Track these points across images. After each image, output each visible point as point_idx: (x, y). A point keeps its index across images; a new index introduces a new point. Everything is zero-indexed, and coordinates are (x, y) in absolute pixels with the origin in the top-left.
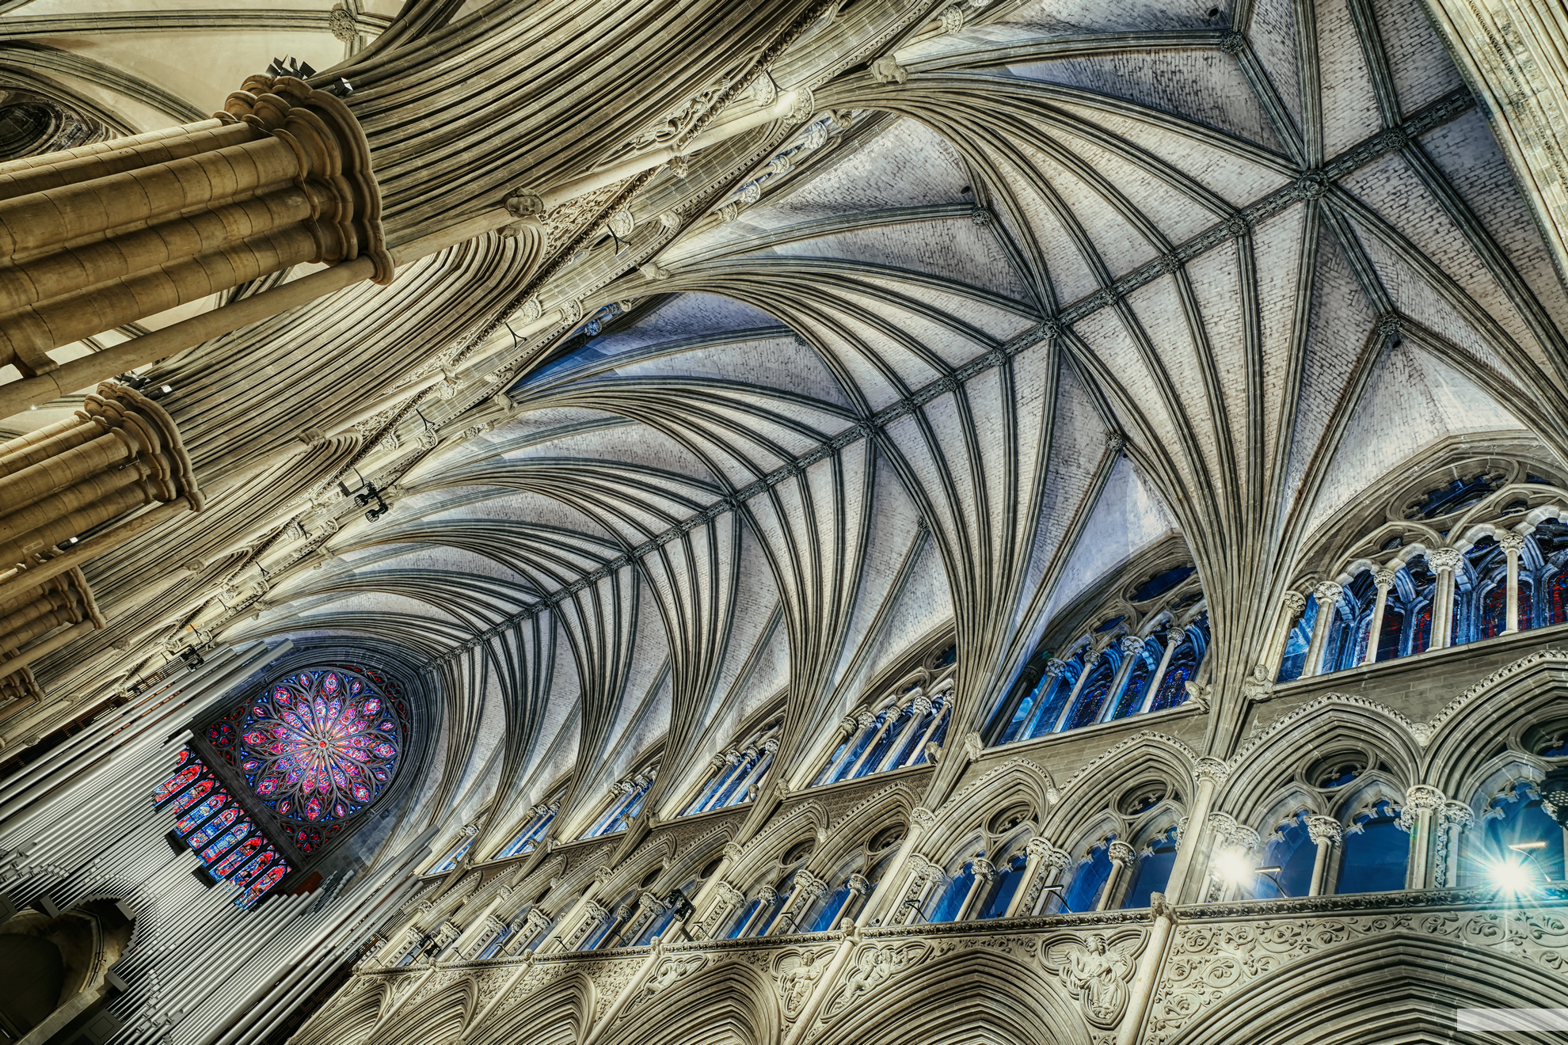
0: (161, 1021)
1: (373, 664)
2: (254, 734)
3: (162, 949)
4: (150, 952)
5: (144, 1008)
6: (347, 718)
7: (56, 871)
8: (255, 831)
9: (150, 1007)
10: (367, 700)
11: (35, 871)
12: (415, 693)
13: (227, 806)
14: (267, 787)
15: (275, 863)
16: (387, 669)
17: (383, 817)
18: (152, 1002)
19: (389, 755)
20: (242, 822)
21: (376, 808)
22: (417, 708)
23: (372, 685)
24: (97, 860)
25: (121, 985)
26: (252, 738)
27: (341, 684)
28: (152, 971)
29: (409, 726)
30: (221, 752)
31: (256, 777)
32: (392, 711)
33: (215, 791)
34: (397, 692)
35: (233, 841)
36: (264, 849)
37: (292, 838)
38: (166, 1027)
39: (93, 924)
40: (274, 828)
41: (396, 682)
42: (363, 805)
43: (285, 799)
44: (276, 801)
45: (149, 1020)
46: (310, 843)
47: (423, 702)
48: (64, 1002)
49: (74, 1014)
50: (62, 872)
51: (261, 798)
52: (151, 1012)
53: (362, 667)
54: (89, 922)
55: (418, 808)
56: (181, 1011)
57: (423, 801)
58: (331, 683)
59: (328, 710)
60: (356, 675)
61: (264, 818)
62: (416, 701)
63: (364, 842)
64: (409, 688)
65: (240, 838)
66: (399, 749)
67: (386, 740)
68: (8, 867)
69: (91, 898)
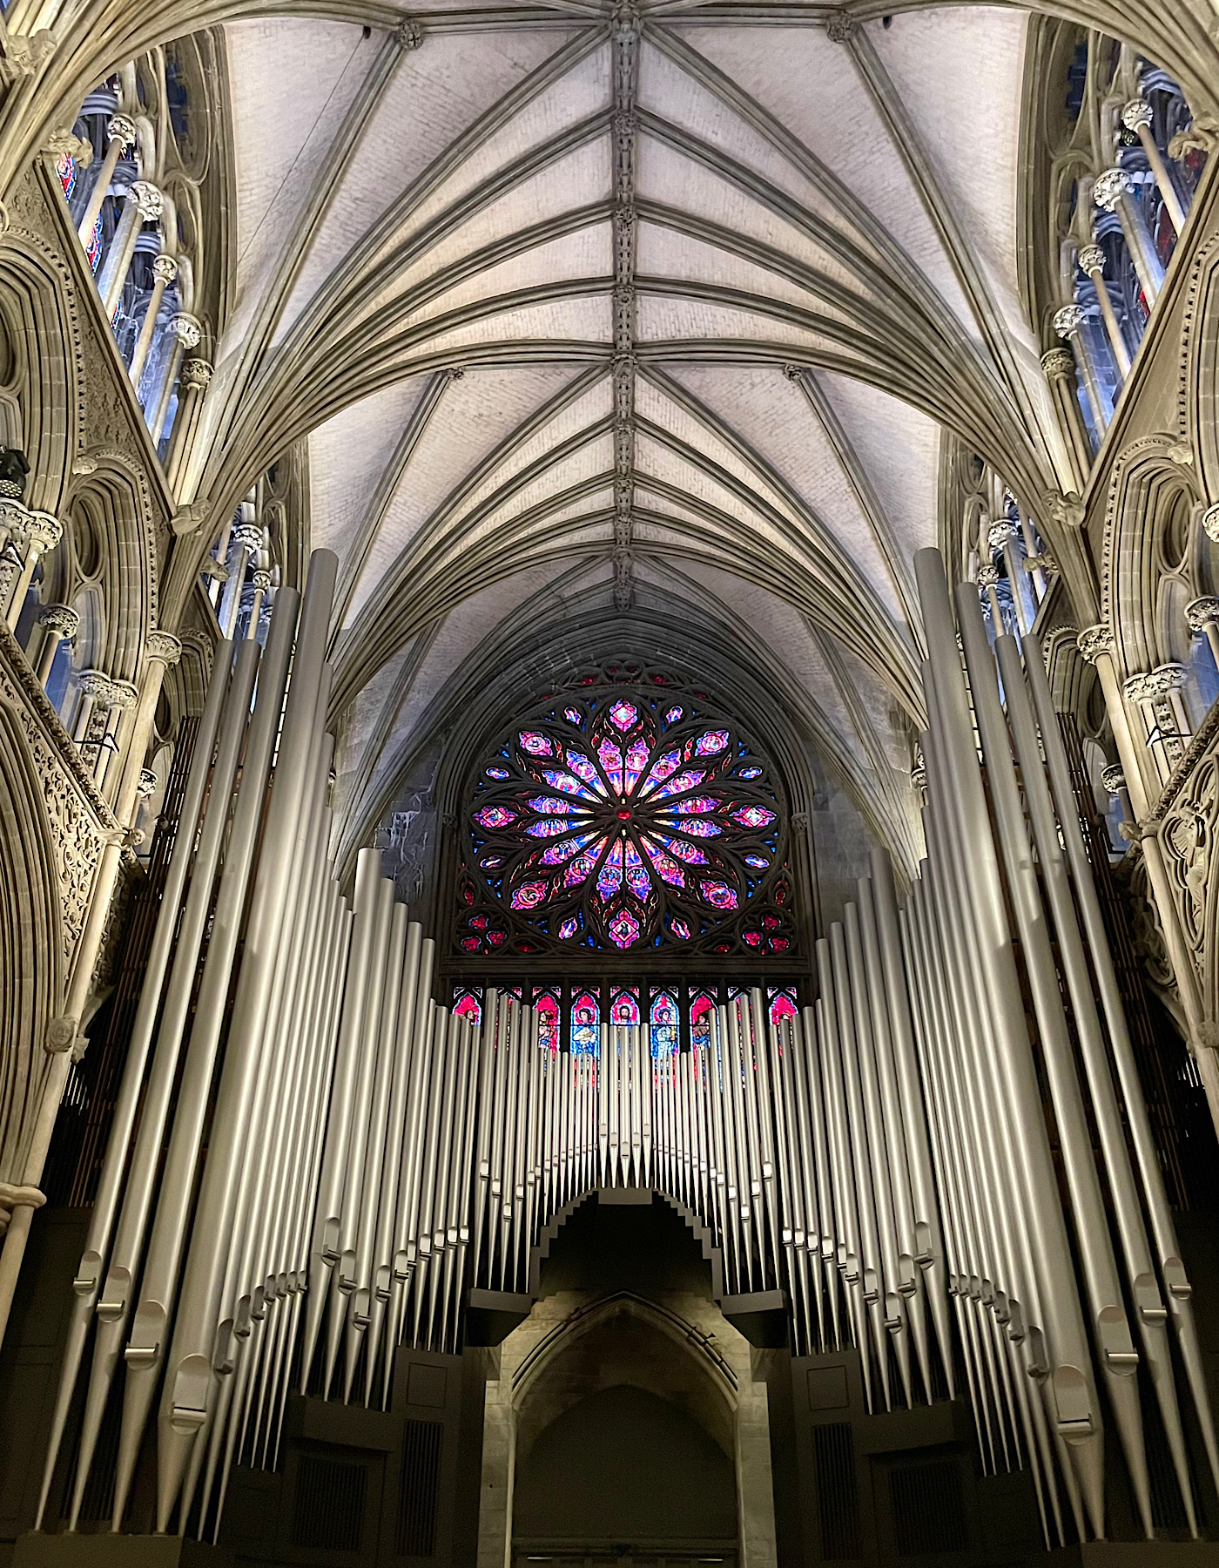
0: (909, 1272)
1: (555, 668)
2: (522, 893)
3: (756, 1188)
4: (746, 1212)
5: (853, 1294)
6: (612, 760)
7: (439, 1240)
8: (684, 993)
9: (859, 1279)
10: (607, 715)
11: (401, 1266)
12: (652, 641)
13: (604, 1003)
14: (624, 930)
16: (580, 655)
17: (823, 806)
18: (853, 1268)
19: (725, 743)
20: (652, 1001)
21: (796, 806)
22: (680, 652)
23: (587, 693)
24: (483, 1169)
25: (770, 1300)
26: (527, 898)
27: (548, 732)
28: (787, 1236)
29: (700, 686)
30: (509, 952)
31: (594, 935)
32: (655, 692)
33: (566, 1004)
34: (630, 669)
35: (672, 1033)
37: (740, 952)
38: (931, 1272)
39: (633, 1307)
40: (700, 964)
41: (614, 660)
42: (775, 827)
43: (668, 922)
44: (658, 932)
45: (886, 1295)
46: (774, 935)
47: (678, 639)
48: (733, 1443)
49: (765, 1443)
50: (452, 1236)
52: (872, 1283)
53: (546, 686)
54: (624, 1312)
55: (852, 743)
56: (919, 1225)
57: (847, 728)
58: (536, 744)
59: (576, 777)
60: (553, 701)
61: (669, 966)
62: (667, 647)
63: (841, 857)
64: (639, 645)
65: (674, 1018)
66: (729, 721)
67: (698, 732)
68: (340, 1299)
69: (551, 1232)
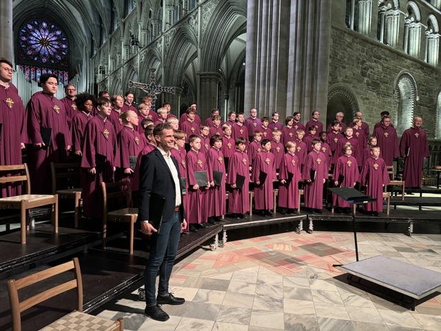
1: (33, 14)
2: (29, 52)
6: (43, 32)
10: (42, 24)
12: (50, 13)
13: (42, 70)
14: (44, 60)
15: (63, 73)
16: (37, 13)
17: (74, 48)
19: (60, 33)
21: (70, 47)
22: (54, 17)
27: (32, 25)
29: (57, 23)
31: (40, 59)
36: (58, 72)
37: (61, 66)
40: (55, 67)
41: (43, 14)
42: (67, 49)
43: (51, 60)
46: (65, 64)
47: (54, 14)
51: (46, 63)
55: (78, 40)
59: (37, 34)
60: (33, 19)
61: (51, 66)
63: (75, 56)
66: (61, 30)
67: (56, 30)
